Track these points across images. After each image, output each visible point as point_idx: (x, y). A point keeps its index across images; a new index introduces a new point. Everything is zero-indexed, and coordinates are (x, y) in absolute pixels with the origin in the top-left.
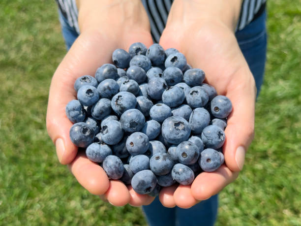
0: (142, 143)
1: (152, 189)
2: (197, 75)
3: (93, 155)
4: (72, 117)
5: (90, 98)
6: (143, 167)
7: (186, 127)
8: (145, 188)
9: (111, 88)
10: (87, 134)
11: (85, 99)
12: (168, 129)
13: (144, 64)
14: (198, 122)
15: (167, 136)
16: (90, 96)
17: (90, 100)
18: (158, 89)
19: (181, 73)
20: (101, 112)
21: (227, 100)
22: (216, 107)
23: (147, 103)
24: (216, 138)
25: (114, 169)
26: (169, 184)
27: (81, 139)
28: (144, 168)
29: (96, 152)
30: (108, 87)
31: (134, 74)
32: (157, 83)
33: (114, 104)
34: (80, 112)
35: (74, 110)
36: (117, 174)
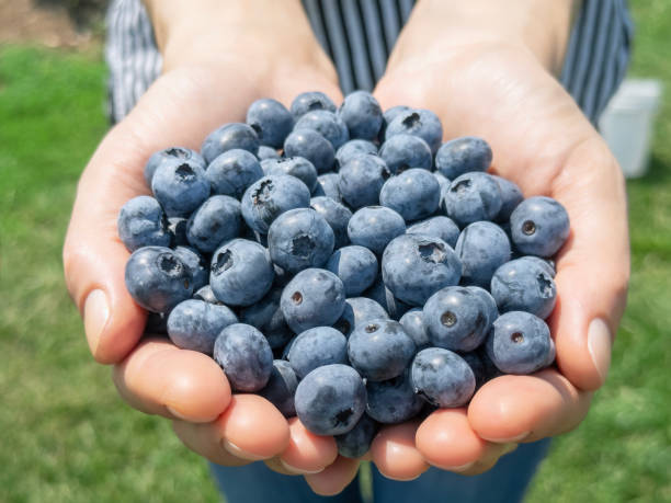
0: (326, 293)
1: (353, 420)
2: (472, 147)
3: (186, 326)
4: (136, 236)
5: (186, 187)
6: (329, 356)
7: (449, 257)
8: (334, 410)
9: (243, 169)
10: (175, 272)
11: (172, 186)
12: (400, 260)
13: (331, 130)
14: (482, 251)
15: (399, 277)
16: (187, 182)
17: (184, 192)
18: (367, 177)
19: (428, 149)
20: (213, 224)
21: (555, 204)
22: (525, 224)
23: (338, 211)
24: (532, 287)
25: (246, 355)
26: (401, 411)
27: (154, 285)
28: (332, 358)
29: (195, 318)
30: (236, 167)
31: (304, 146)
32: (367, 163)
33: (250, 204)
34: (157, 225)
35: (141, 215)
36: (253, 369)
